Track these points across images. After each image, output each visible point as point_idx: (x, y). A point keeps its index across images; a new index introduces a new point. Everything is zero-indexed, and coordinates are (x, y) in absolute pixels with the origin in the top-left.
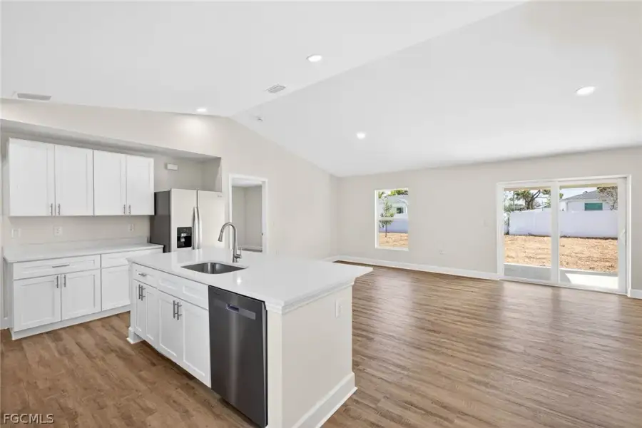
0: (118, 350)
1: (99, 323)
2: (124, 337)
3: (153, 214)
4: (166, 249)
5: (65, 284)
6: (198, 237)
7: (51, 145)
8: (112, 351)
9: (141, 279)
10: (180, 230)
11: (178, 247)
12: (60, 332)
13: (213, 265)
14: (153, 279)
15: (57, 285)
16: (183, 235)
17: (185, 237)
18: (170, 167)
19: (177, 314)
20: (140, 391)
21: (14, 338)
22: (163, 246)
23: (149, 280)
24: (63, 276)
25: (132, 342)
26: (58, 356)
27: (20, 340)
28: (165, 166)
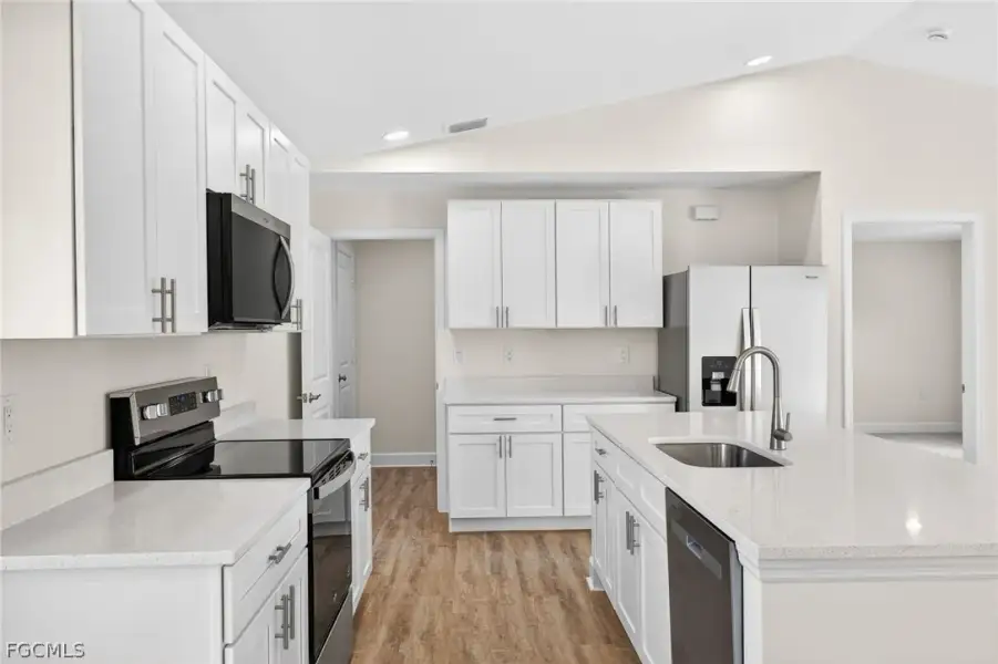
0: (566, 594)
1: (558, 538)
2: (582, 573)
3: (661, 325)
4: (681, 406)
5: (511, 452)
7: (496, 203)
8: (558, 591)
9: (600, 460)
10: (709, 364)
11: (705, 404)
12: (504, 536)
15: (500, 452)
16: (715, 376)
17: (721, 382)
18: (700, 213)
20: (520, 651)
21: (450, 529)
22: (674, 399)
24: (508, 437)
25: (592, 587)
26: (489, 573)
27: (456, 534)
28: (692, 211)
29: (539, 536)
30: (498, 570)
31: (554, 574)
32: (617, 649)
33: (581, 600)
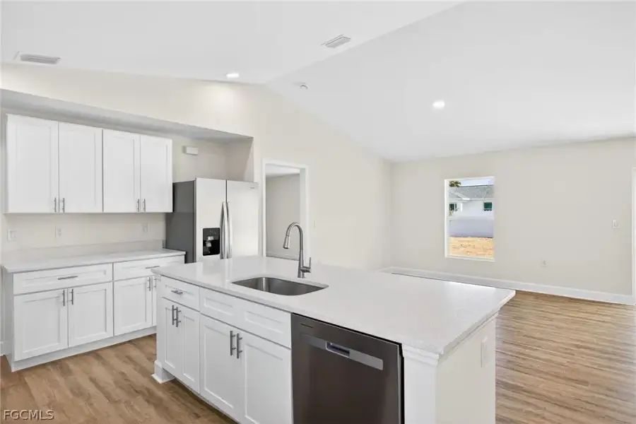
2: (147, 373)
3: (171, 211)
5: (72, 301)
6: (228, 242)
7: (55, 123)
8: (137, 392)
9: (175, 297)
10: (207, 232)
11: (204, 254)
12: (67, 362)
13: (269, 280)
14: (192, 298)
15: (64, 302)
16: (209, 238)
17: (212, 242)
18: (189, 150)
19: (236, 350)
21: (13, 370)
22: (184, 253)
23: (187, 299)
24: (70, 290)
25: (160, 381)
26: (71, 396)
27: (19, 372)
28: (184, 150)
29: (95, 354)
30: (78, 392)
31: (127, 380)
32: (206, 420)
33: (160, 394)
